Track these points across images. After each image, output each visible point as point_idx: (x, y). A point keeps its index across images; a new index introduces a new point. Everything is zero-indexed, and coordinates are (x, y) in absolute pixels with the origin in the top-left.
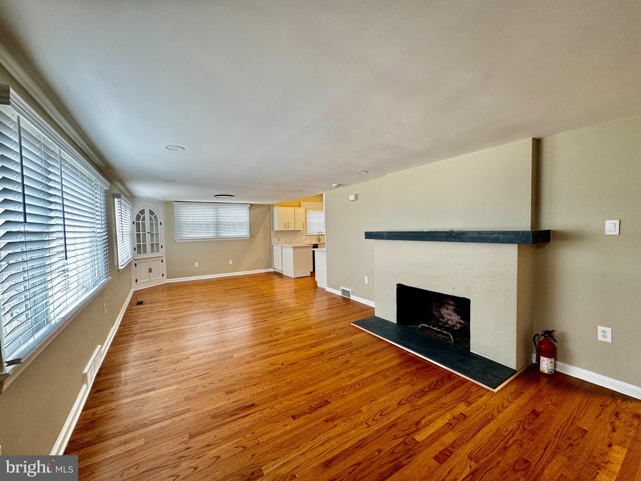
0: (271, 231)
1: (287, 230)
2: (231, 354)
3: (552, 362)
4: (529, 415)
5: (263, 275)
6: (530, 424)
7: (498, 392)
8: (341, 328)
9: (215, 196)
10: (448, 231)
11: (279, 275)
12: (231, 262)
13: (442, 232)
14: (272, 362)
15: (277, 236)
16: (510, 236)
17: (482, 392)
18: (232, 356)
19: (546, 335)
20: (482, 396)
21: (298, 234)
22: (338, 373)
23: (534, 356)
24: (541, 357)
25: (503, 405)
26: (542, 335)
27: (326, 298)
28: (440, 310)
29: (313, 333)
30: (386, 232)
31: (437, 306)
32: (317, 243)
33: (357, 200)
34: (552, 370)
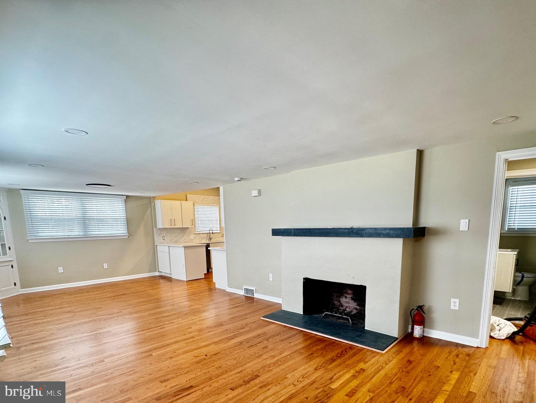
0: (153, 228)
1: (174, 227)
2: (150, 353)
3: (421, 328)
4: (405, 363)
5: (147, 280)
6: (406, 368)
7: (385, 353)
8: (253, 323)
9: (87, 185)
10: (350, 227)
11: (168, 279)
12: (106, 266)
13: (345, 229)
14: (196, 355)
15: (161, 234)
16: (398, 232)
17: (375, 354)
18: (151, 354)
19: (419, 309)
20: (375, 356)
21: (185, 233)
22: (260, 356)
23: (410, 327)
24: (415, 326)
25: (389, 360)
26: (416, 309)
27: (227, 298)
28: (339, 299)
29: (226, 329)
30: (293, 229)
31: (337, 297)
32: (209, 242)
33: (260, 196)
34: (421, 334)
